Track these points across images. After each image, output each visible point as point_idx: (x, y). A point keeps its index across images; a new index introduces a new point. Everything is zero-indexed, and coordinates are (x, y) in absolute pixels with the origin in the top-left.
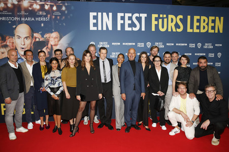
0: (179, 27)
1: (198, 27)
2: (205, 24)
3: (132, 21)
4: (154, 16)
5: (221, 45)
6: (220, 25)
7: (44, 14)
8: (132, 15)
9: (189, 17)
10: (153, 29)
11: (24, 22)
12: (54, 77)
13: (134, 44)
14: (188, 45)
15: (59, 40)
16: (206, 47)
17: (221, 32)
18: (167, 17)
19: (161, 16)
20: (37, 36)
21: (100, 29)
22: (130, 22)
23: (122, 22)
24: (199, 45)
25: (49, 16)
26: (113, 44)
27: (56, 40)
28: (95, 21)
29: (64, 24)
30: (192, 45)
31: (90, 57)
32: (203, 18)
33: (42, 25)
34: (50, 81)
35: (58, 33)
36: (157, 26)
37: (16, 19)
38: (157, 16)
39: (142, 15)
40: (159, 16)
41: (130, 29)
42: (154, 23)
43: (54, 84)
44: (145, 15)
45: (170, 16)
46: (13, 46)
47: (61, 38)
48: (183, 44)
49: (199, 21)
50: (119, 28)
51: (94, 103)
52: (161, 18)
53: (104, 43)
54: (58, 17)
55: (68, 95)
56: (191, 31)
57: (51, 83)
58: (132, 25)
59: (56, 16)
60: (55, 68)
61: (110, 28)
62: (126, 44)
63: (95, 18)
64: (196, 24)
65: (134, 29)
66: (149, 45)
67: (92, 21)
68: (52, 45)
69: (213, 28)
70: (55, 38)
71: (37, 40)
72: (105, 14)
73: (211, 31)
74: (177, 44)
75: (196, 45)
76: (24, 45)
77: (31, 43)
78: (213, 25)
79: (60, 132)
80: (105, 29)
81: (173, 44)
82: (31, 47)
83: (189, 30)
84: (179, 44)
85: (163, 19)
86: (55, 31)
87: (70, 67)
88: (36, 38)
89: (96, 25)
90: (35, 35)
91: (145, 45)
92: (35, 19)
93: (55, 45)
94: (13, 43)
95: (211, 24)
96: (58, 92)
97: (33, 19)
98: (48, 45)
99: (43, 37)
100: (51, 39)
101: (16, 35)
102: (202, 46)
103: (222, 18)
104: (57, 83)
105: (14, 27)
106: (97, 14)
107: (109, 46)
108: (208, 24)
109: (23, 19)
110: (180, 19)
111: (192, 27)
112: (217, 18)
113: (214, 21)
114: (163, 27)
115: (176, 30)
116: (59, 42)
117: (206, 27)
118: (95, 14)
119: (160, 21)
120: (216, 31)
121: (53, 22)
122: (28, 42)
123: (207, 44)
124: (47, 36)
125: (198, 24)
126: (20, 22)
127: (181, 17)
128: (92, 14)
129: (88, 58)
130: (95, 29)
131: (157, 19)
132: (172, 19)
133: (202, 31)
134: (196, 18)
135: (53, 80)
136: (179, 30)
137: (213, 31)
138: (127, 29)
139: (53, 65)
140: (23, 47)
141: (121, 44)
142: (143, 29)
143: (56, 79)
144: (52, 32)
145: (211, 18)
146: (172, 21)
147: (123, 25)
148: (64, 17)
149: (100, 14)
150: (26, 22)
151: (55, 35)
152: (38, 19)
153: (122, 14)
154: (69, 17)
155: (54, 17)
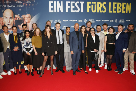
0: (104, 10)
1: (116, 10)
2: (120, 8)
3: (75, 7)
4: (89, 3)
5: (129, 21)
6: (129, 8)
7: (21, 3)
8: (75, 3)
9: (110, 3)
10: (88, 11)
11: (8, 8)
12: (28, 42)
13: (76, 21)
14: (109, 21)
15: (31, 19)
16: (120, 22)
17: (130, 12)
18: (97, 4)
19: (93, 3)
20: (17, 17)
21: (55, 11)
22: (74, 7)
23: (69, 7)
24: (116, 21)
25: (24, 4)
26: (63, 21)
27: (29, 19)
28: (52, 7)
29: (33, 9)
30: (112, 21)
31: (49, 29)
32: (119, 4)
33: (20, 10)
34: (25, 44)
35: (30, 15)
36: (90, 9)
37: (4, 6)
38: (90, 3)
39: (81, 2)
40: (91, 3)
41: (74, 11)
42: (88, 7)
43: (28, 46)
44: (83, 2)
45: (98, 3)
46: (3, 23)
47: (32, 17)
48: (106, 20)
49: (116, 5)
50: (67, 11)
51: (52, 57)
52: (93, 4)
53: (58, 20)
54: (30, 5)
55: (36, 53)
56: (111, 12)
57: (26, 46)
58: (75, 9)
59: (28, 4)
60: (28, 36)
61: (62, 11)
62: (72, 21)
63: (53, 4)
64: (114, 8)
65: (77, 11)
66: (85, 21)
67: (50, 7)
68: (26, 22)
69: (125, 10)
70: (28, 18)
71: (17, 19)
72: (58, 2)
73: (123, 12)
74: (102, 20)
75: (114, 21)
76: (9, 22)
77: (14, 21)
78: (125, 8)
79: (33, 74)
80: (58, 11)
81: (100, 20)
82: (14, 24)
83: (110, 11)
84: (104, 20)
85: (94, 4)
86: (28, 13)
87: (36, 36)
88: (16, 18)
89: (53, 9)
90: (16, 16)
91: (83, 21)
92: (15, 6)
93: (28, 22)
94: (2, 21)
95: (124, 8)
96: (31, 51)
97: (14, 6)
98: (24, 22)
99: (21, 17)
100: (26, 19)
101: (4, 16)
102: (118, 21)
103: (130, 4)
104: (30, 45)
105: (3, 11)
106: (54, 2)
107: (61, 22)
108: (121, 8)
109: (8, 6)
110: (105, 5)
111: (112, 10)
112: (127, 3)
113: (125, 6)
114: (94, 10)
115: (102, 11)
116: (31, 20)
117: (121, 9)
118: (52, 2)
119: (92, 6)
120: (127, 12)
121: (27, 8)
122: (12, 20)
123: (121, 20)
124: (23, 16)
125: (115, 8)
126: (6, 8)
127: (105, 3)
128: (50, 3)
129: (48, 30)
130: (52, 11)
131: (90, 5)
132: (100, 5)
133: (118, 12)
134: (114, 4)
135: (27, 44)
136: (104, 12)
137: (124, 12)
138: (72, 11)
139: (27, 35)
140: (9, 23)
141: (69, 21)
142: (82, 11)
143: (29, 43)
144: (26, 14)
145: (124, 4)
146: (100, 6)
147: (69, 9)
148: (33, 5)
149: (55, 2)
150: (10, 8)
151: (28, 16)
152: (17, 6)
153: (69, 2)
154: (36, 4)
155: (27, 4)
